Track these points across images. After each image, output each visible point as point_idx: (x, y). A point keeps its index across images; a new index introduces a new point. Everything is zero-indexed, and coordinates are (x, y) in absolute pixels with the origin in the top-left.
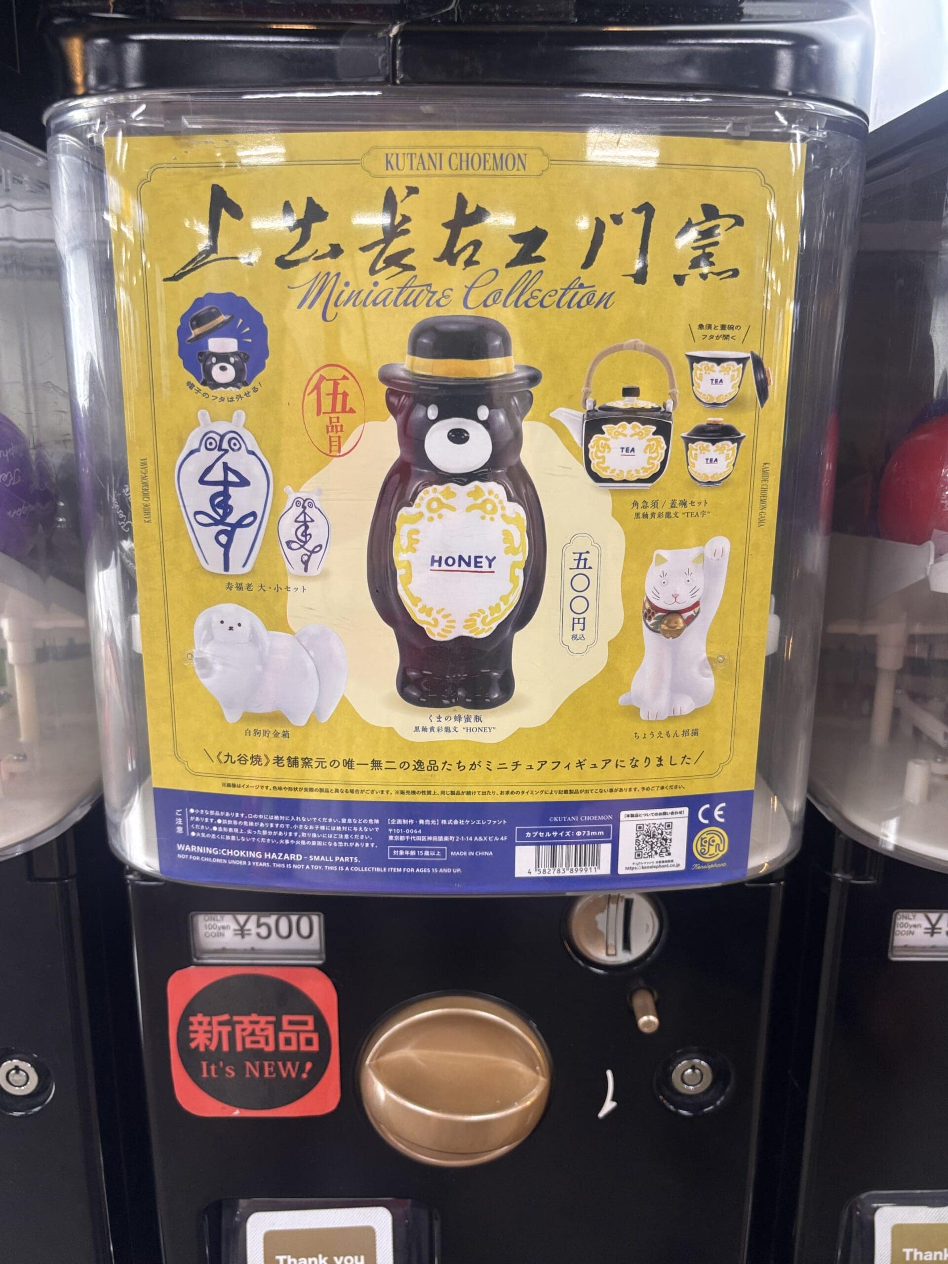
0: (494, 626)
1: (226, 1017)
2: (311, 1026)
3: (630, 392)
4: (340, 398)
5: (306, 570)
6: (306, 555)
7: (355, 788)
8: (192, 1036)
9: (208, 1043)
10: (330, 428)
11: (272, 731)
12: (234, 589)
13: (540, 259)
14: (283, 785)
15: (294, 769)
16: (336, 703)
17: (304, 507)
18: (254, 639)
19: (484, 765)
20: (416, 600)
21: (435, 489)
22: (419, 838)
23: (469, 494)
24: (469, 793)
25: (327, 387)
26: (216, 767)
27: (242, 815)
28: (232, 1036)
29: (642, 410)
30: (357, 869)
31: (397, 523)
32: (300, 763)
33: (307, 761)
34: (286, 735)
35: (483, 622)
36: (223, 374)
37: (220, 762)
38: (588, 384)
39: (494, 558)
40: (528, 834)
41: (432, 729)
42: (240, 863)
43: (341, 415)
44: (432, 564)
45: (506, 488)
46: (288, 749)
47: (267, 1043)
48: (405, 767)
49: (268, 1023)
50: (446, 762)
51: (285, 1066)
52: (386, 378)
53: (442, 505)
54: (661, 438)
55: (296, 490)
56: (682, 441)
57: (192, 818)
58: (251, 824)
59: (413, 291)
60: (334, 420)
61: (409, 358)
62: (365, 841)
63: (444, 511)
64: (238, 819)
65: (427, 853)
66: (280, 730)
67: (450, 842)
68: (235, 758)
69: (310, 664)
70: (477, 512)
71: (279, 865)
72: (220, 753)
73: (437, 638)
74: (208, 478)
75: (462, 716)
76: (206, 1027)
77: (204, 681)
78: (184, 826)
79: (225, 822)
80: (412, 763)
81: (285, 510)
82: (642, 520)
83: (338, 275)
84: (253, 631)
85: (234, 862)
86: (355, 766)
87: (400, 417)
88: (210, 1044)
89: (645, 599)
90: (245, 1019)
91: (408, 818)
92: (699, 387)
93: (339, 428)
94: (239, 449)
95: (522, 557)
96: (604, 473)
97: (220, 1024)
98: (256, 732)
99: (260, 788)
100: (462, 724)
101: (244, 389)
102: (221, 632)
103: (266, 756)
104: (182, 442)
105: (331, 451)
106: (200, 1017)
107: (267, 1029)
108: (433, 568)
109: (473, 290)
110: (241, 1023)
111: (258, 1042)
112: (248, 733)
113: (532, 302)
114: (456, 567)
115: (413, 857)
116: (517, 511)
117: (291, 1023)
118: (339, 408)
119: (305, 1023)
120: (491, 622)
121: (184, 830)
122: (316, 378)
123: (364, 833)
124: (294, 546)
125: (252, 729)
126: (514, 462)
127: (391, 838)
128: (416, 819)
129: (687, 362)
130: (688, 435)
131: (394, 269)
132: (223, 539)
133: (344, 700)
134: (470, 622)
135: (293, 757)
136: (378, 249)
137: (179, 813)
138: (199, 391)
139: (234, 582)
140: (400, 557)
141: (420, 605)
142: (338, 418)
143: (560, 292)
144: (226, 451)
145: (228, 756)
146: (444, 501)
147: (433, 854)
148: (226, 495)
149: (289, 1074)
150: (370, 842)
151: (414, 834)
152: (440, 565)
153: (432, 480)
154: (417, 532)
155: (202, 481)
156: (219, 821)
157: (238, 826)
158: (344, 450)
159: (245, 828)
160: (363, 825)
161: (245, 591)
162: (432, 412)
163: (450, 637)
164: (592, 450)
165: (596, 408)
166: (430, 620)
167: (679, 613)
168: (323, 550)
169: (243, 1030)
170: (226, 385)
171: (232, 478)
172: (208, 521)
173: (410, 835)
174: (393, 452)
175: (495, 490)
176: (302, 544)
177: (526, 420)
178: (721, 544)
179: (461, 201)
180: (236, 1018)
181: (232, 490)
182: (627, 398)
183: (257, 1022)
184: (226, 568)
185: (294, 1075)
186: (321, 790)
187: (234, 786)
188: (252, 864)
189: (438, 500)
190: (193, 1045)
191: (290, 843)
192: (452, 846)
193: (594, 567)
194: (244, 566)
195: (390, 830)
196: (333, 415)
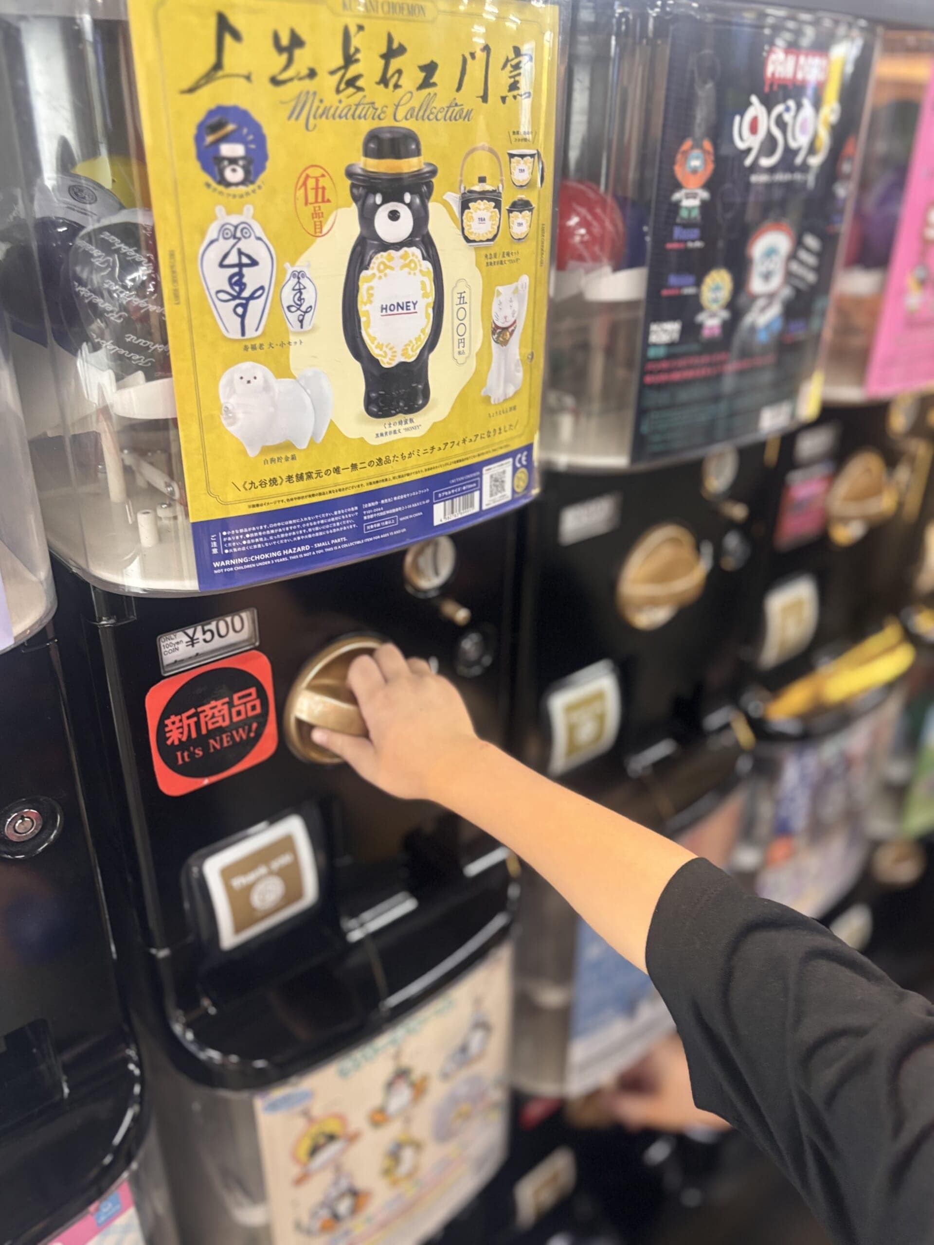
0: (418, 352)
1: (193, 711)
2: (254, 696)
3: (482, 180)
4: (320, 191)
5: (302, 327)
6: (301, 315)
7: (341, 487)
8: (168, 735)
9: (180, 736)
10: (314, 216)
11: (283, 456)
12: (250, 350)
13: (434, 85)
14: (293, 496)
15: (301, 482)
16: (327, 426)
17: (299, 278)
18: (267, 388)
19: (416, 453)
20: (373, 339)
21: (382, 255)
22: (382, 514)
23: (402, 257)
24: (408, 475)
25: (311, 183)
26: (244, 494)
27: (265, 526)
28: (198, 724)
29: (488, 192)
30: (346, 546)
31: (360, 283)
32: (305, 477)
33: (309, 474)
34: (293, 458)
35: (412, 351)
36: (234, 175)
37: (246, 489)
38: (461, 175)
39: (417, 302)
40: (440, 495)
41: (386, 433)
42: (266, 563)
43: (322, 205)
44: (382, 312)
45: (421, 251)
46: (296, 468)
47: (224, 720)
48: (372, 465)
49: (223, 704)
50: (395, 456)
51: (238, 732)
52: (350, 174)
53: (386, 267)
54: (496, 210)
55: (293, 264)
56: (507, 212)
57: (225, 539)
58: (272, 531)
59: (364, 108)
60: (317, 209)
61: (363, 159)
62: (350, 524)
63: (388, 271)
64: (264, 530)
65: (386, 523)
66: (289, 455)
67: (399, 511)
68: (257, 484)
69: (308, 401)
70: (406, 270)
71: (294, 557)
72: (245, 483)
73: (386, 366)
74: (227, 262)
75: (403, 421)
76: (178, 724)
77: (231, 429)
78: (218, 548)
79: (252, 535)
80: (376, 461)
81: (284, 283)
82: (490, 267)
83: (315, 93)
84: (266, 381)
85: (260, 564)
86: (341, 471)
87: (360, 203)
88: (182, 737)
89: (492, 321)
90: (206, 707)
91: (374, 501)
92: (514, 175)
93: (321, 214)
94: (250, 236)
95: (431, 299)
96: (471, 236)
97: (189, 718)
98: (272, 460)
99: (277, 503)
100: (404, 426)
101: (251, 187)
102: (240, 386)
103: (280, 477)
104: (203, 234)
105: (316, 232)
106: (173, 718)
107: (223, 709)
108: (382, 314)
109: (400, 108)
110: (204, 711)
111: (217, 722)
112: (266, 462)
113: (431, 117)
114: (396, 312)
115: (379, 527)
116: (427, 266)
117: (240, 698)
118: (320, 199)
119: (250, 695)
120: (417, 348)
121: (219, 550)
122: (304, 176)
123: (349, 519)
124: (293, 309)
125: (268, 459)
126: (425, 232)
127: (365, 518)
128: (379, 501)
129: (507, 157)
130: (510, 208)
131: (351, 90)
132: (240, 310)
133: (331, 421)
134: (405, 353)
135: (299, 473)
136: (340, 74)
137: (213, 538)
138: (215, 190)
139: (249, 344)
140: (362, 308)
141: (376, 343)
142: (319, 207)
143: (446, 109)
144: (239, 239)
145: (252, 483)
146: (388, 263)
147: (390, 522)
148: (240, 274)
149: (241, 738)
150: (352, 524)
151: (379, 512)
152: (386, 311)
153: (380, 249)
154: (372, 288)
155: (221, 265)
156: (248, 536)
157: (263, 536)
158: (325, 230)
159: (267, 536)
160: (348, 513)
161: (258, 350)
162: (378, 199)
163: (394, 364)
164: (465, 221)
165: (466, 192)
166: (381, 353)
167: (507, 328)
168: (312, 311)
169: (206, 716)
170: (237, 184)
171: (245, 260)
172: (227, 297)
173: (376, 512)
174: (354, 230)
175: (415, 252)
176: (298, 307)
177: (432, 201)
178: (525, 279)
179: (390, 39)
180: (199, 709)
181: (245, 270)
182: (481, 184)
183: (215, 707)
184: (243, 334)
185: (244, 737)
186: (320, 494)
187: (258, 505)
188: (274, 562)
189: (383, 263)
190: (169, 742)
191: (301, 539)
192: (400, 514)
193: (468, 302)
194: (257, 330)
195: (365, 512)
196: (317, 205)
